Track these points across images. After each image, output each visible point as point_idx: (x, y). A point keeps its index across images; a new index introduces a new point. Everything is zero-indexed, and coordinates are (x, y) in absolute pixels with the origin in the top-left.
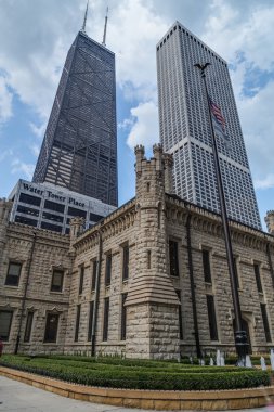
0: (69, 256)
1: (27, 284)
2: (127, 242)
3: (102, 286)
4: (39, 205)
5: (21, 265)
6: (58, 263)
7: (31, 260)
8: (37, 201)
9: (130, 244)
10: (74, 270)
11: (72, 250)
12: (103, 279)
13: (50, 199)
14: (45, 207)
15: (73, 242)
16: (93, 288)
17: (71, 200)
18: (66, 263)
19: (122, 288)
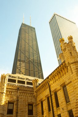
0: (34, 97)
1: (17, 113)
2: (64, 83)
3: (55, 108)
4: (15, 82)
5: (13, 103)
6: (30, 101)
7: (18, 100)
8: (14, 81)
9: (66, 84)
10: (37, 103)
11: (35, 94)
12: (54, 104)
13: (19, 80)
14: (18, 83)
15: (35, 90)
16: (49, 110)
17: (27, 79)
18: (33, 101)
19: (67, 107)
